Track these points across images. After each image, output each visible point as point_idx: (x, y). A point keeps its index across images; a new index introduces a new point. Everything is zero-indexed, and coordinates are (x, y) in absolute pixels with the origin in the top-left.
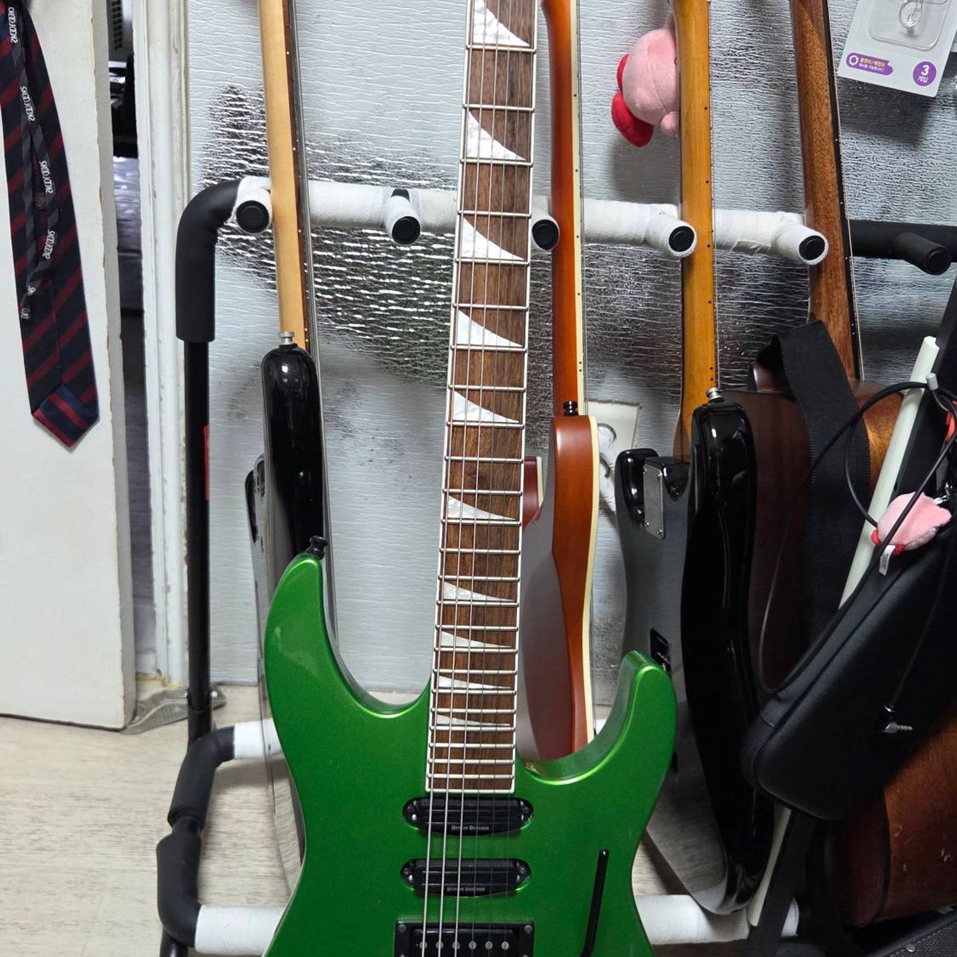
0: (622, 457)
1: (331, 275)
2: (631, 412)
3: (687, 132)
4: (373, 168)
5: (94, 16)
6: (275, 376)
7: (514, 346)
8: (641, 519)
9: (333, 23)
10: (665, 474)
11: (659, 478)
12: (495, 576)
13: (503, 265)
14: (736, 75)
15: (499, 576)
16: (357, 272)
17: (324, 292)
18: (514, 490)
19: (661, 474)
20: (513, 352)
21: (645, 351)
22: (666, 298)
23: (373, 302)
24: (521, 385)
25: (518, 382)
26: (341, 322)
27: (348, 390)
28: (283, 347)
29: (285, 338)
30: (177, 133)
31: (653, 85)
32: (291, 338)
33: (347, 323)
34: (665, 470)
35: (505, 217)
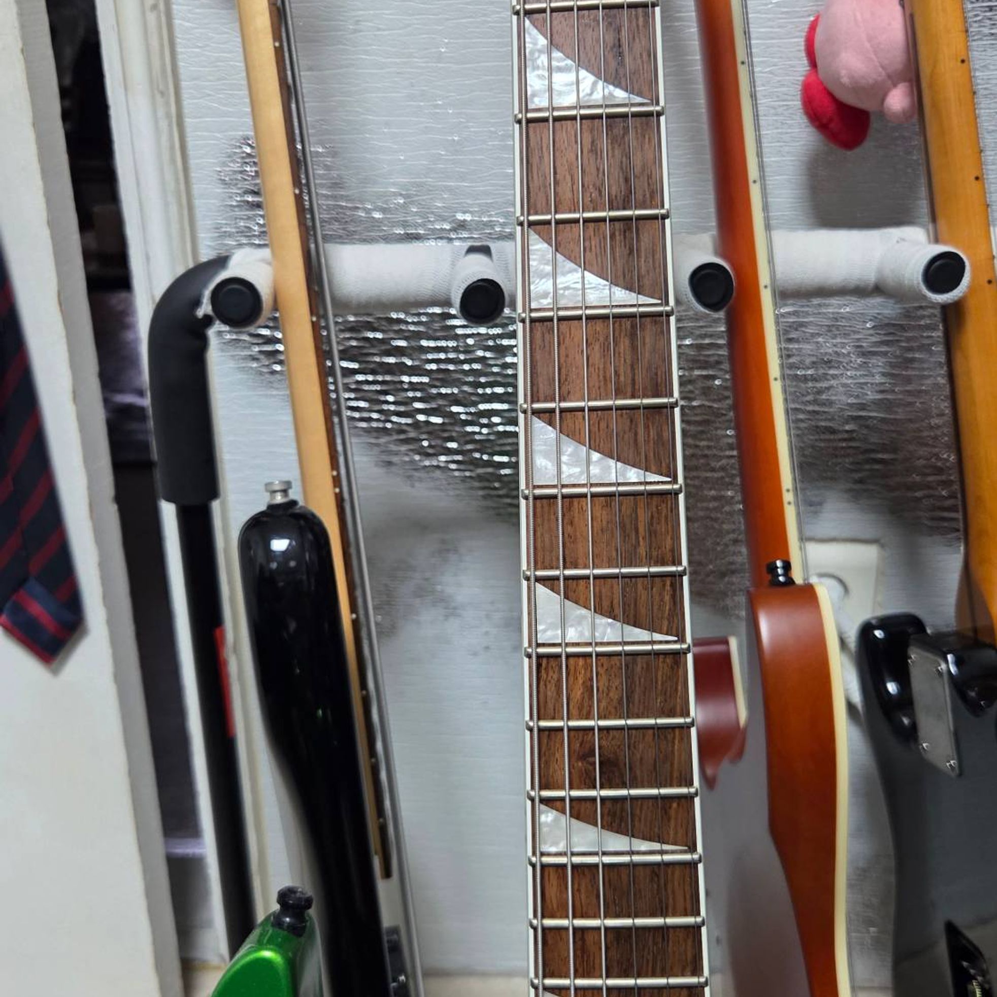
0: (866, 630)
1: (407, 390)
2: (869, 554)
3: (935, 105)
4: (454, 230)
5: (24, 44)
6: (260, 558)
7: (656, 481)
8: (911, 735)
9: (379, 29)
10: (953, 669)
11: (940, 674)
12: (654, 975)
13: (617, 317)
14: (993, 31)
15: (663, 975)
16: (445, 383)
17: (399, 414)
18: (680, 785)
19: (943, 666)
20: (651, 494)
21: (881, 461)
22: (908, 380)
23: (471, 423)
24: (677, 561)
25: (669, 556)
26: (428, 455)
27: (446, 550)
28: (272, 507)
29: (275, 492)
30: (174, 209)
31: (867, 45)
32: (285, 492)
33: (436, 455)
34: (950, 657)
35: (613, 220)
